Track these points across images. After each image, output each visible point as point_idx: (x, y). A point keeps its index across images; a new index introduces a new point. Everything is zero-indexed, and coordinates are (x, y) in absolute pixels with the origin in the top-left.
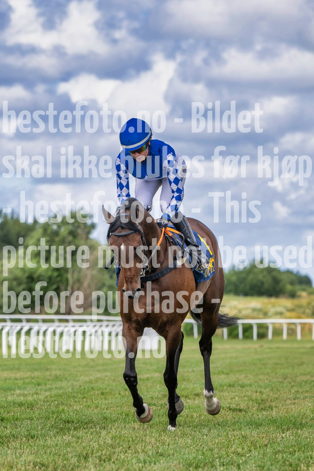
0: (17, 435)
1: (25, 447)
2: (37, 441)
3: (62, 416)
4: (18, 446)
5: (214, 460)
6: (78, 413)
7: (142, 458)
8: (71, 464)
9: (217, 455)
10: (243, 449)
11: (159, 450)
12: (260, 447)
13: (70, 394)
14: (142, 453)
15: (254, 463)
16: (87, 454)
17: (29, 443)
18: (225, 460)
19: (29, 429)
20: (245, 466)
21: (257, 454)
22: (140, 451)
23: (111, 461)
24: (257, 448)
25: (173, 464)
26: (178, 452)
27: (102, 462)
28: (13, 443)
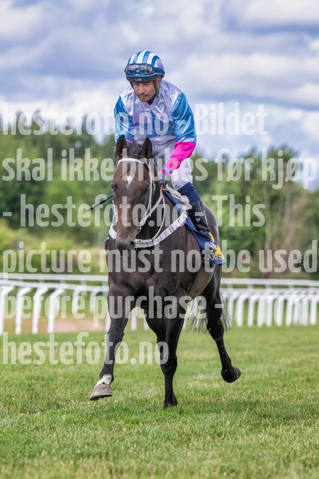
1: (210, 448)
2: (226, 440)
6: (277, 404)
8: (268, 469)
13: (266, 381)
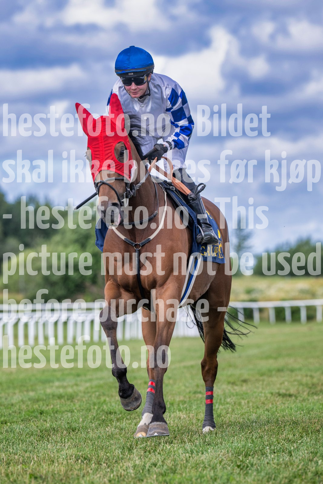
0: (57, 428)
3: (103, 407)
4: (59, 439)
5: (265, 448)
7: (189, 447)
9: (267, 443)
10: (294, 436)
11: (207, 439)
12: (312, 433)
14: (188, 442)
15: (306, 450)
16: (131, 446)
17: (70, 437)
18: (276, 447)
19: (69, 421)
20: (296, 453)
21: (309, 440)
22: (186, 441)
23: (156, 452)
24: (309, 434)
25: (222, 453)
26: (226, 440)
27: (147, 453)
28: (54, 436)
